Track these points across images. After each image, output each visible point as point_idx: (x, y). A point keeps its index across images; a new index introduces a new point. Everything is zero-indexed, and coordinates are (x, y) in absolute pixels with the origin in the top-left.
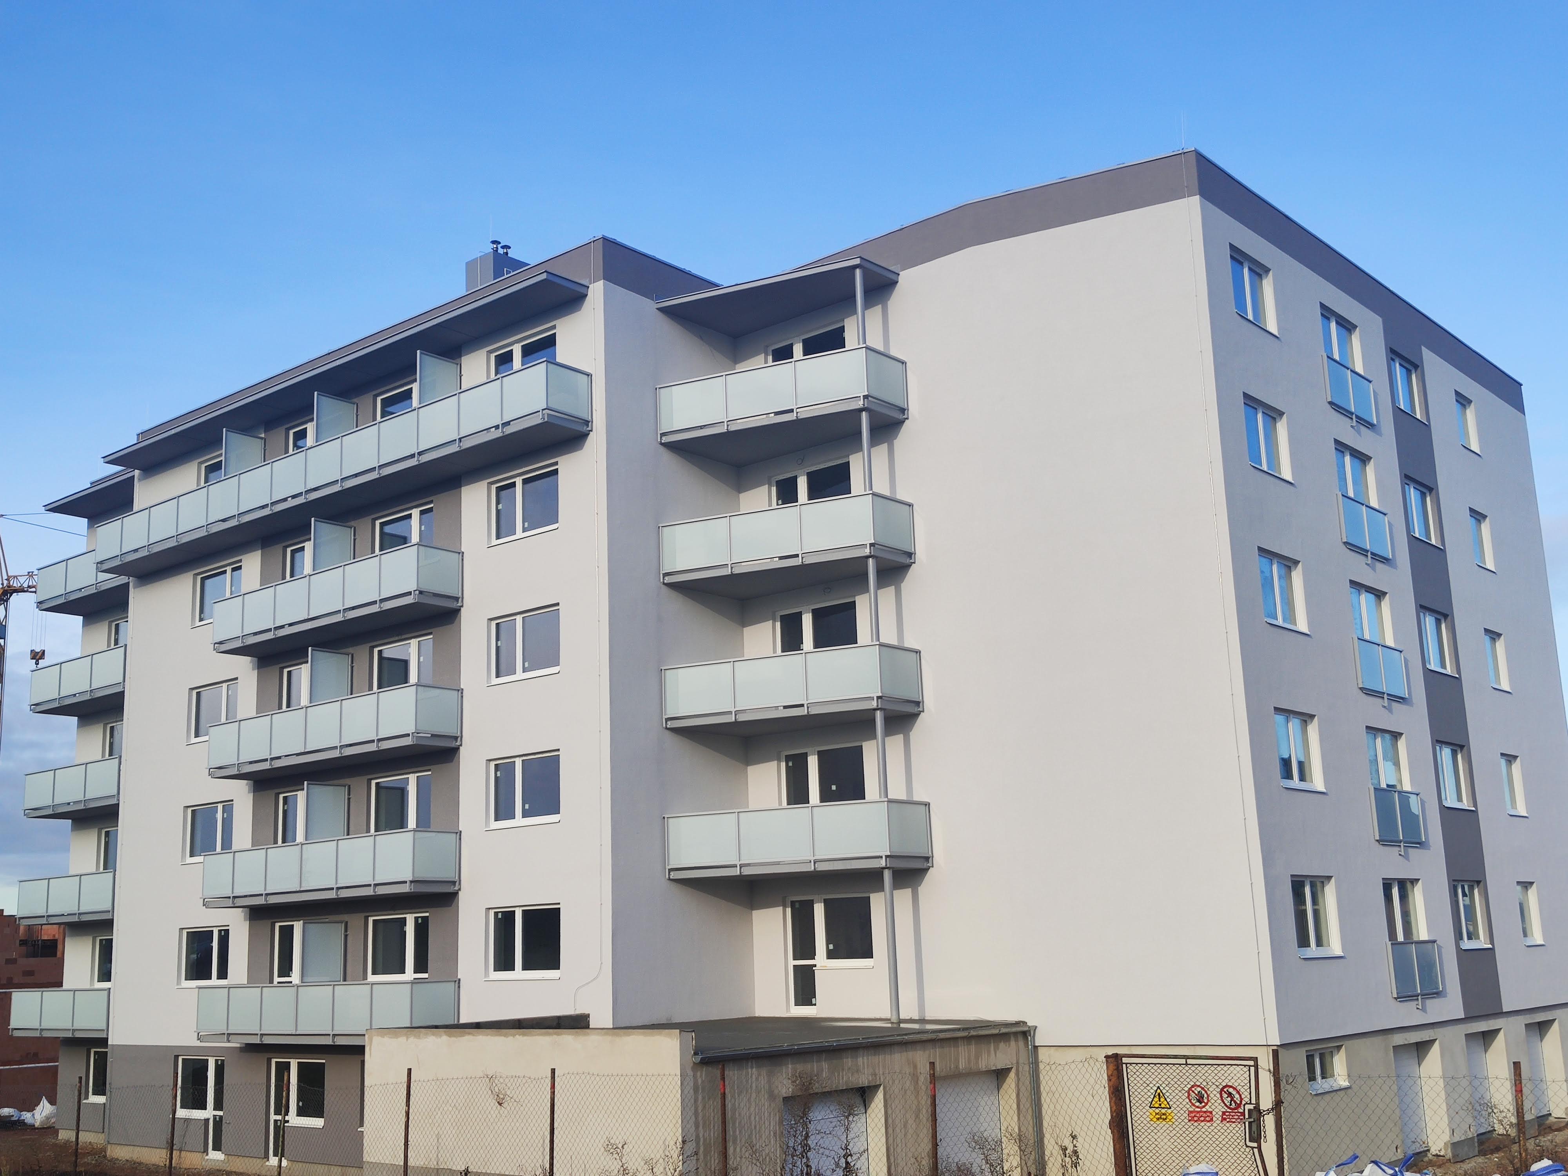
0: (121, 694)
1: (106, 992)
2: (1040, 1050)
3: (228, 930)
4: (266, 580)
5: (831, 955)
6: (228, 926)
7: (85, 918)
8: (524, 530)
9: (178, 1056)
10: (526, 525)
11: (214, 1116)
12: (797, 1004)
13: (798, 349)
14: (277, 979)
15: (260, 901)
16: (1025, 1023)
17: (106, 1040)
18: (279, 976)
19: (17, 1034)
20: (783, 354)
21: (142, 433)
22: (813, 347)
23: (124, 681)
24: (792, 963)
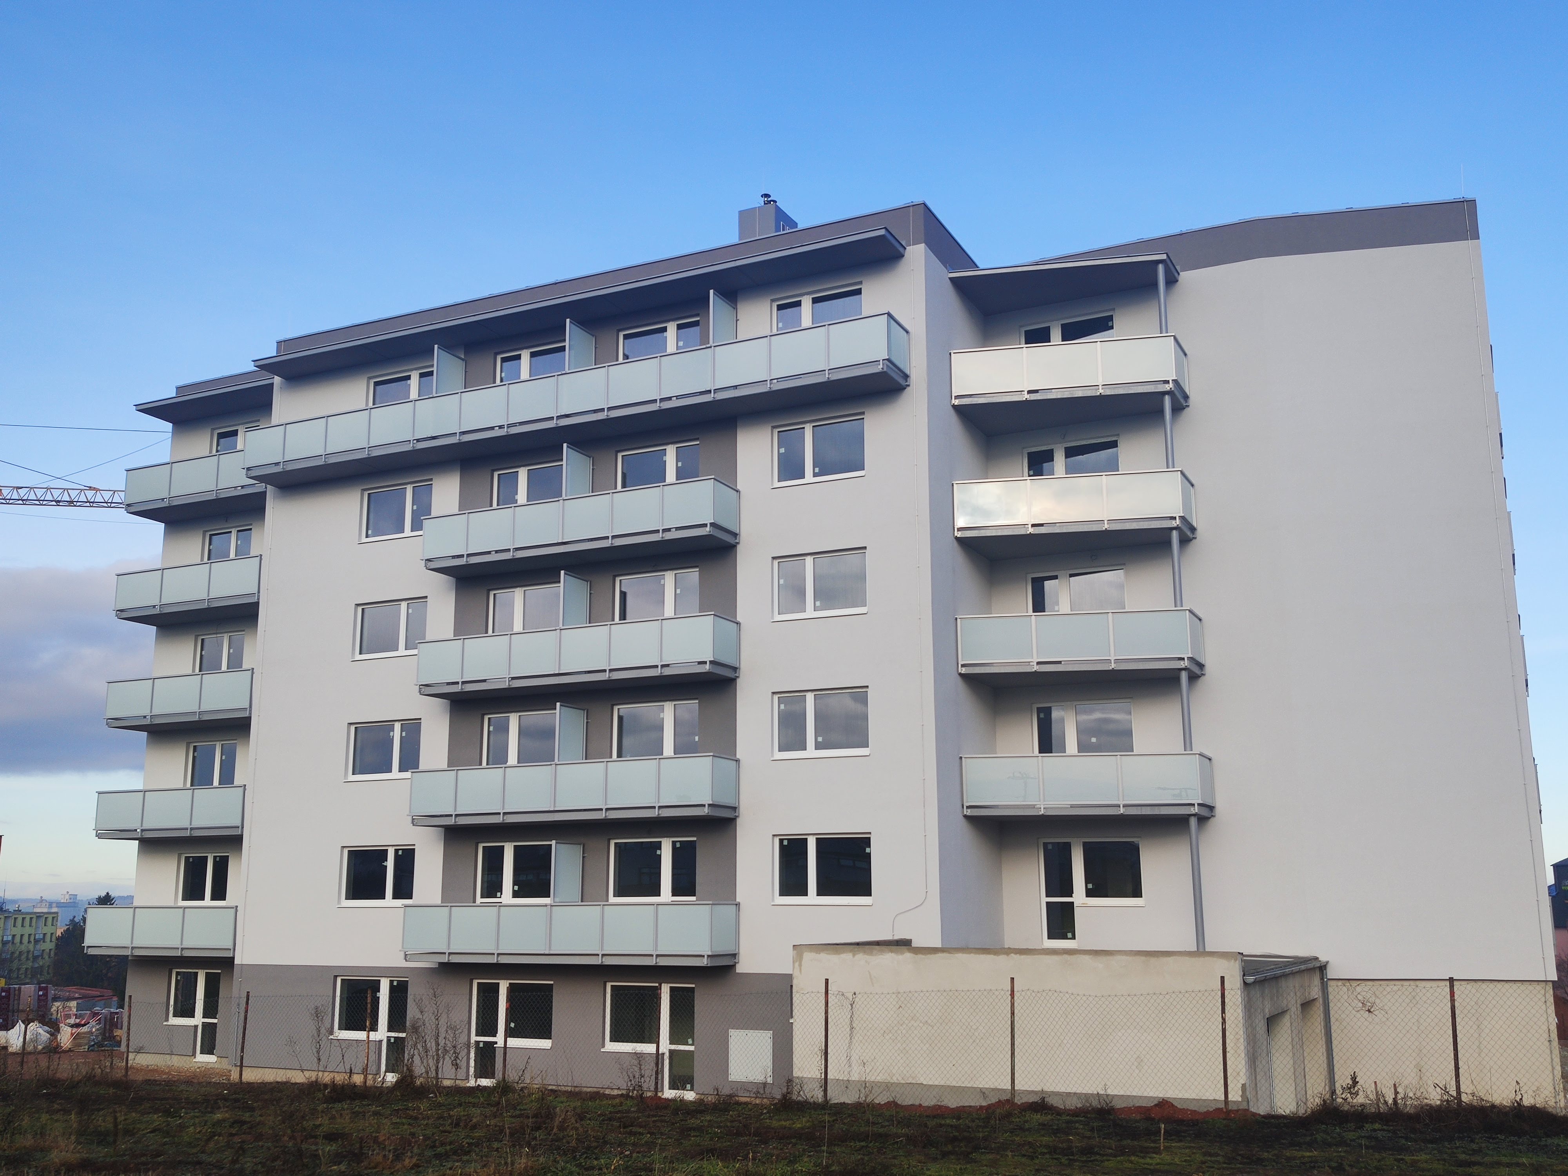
0: (257, 604)
1: (233, 911)
2: (1331, 983)
3: (414, 849)
4: (467, 504)
5: (1090, 894)
6: (414, 845)
7: (197, 833)
8: (815, 475)
9: (337, 976)
10: (817, 470)
11: (389, 1038)
12: (1050, 937)
13: (1056, 334)
14: (479, 900)
15: (451, 821)
16: (1316, 959)
17: (232, 959)
18: (482, 897)
19: (91, 952)
20: (1038, 337)
21: (285, 341)
22: (1071, 333)
23: (259, 592)
24: (1045, 899)
